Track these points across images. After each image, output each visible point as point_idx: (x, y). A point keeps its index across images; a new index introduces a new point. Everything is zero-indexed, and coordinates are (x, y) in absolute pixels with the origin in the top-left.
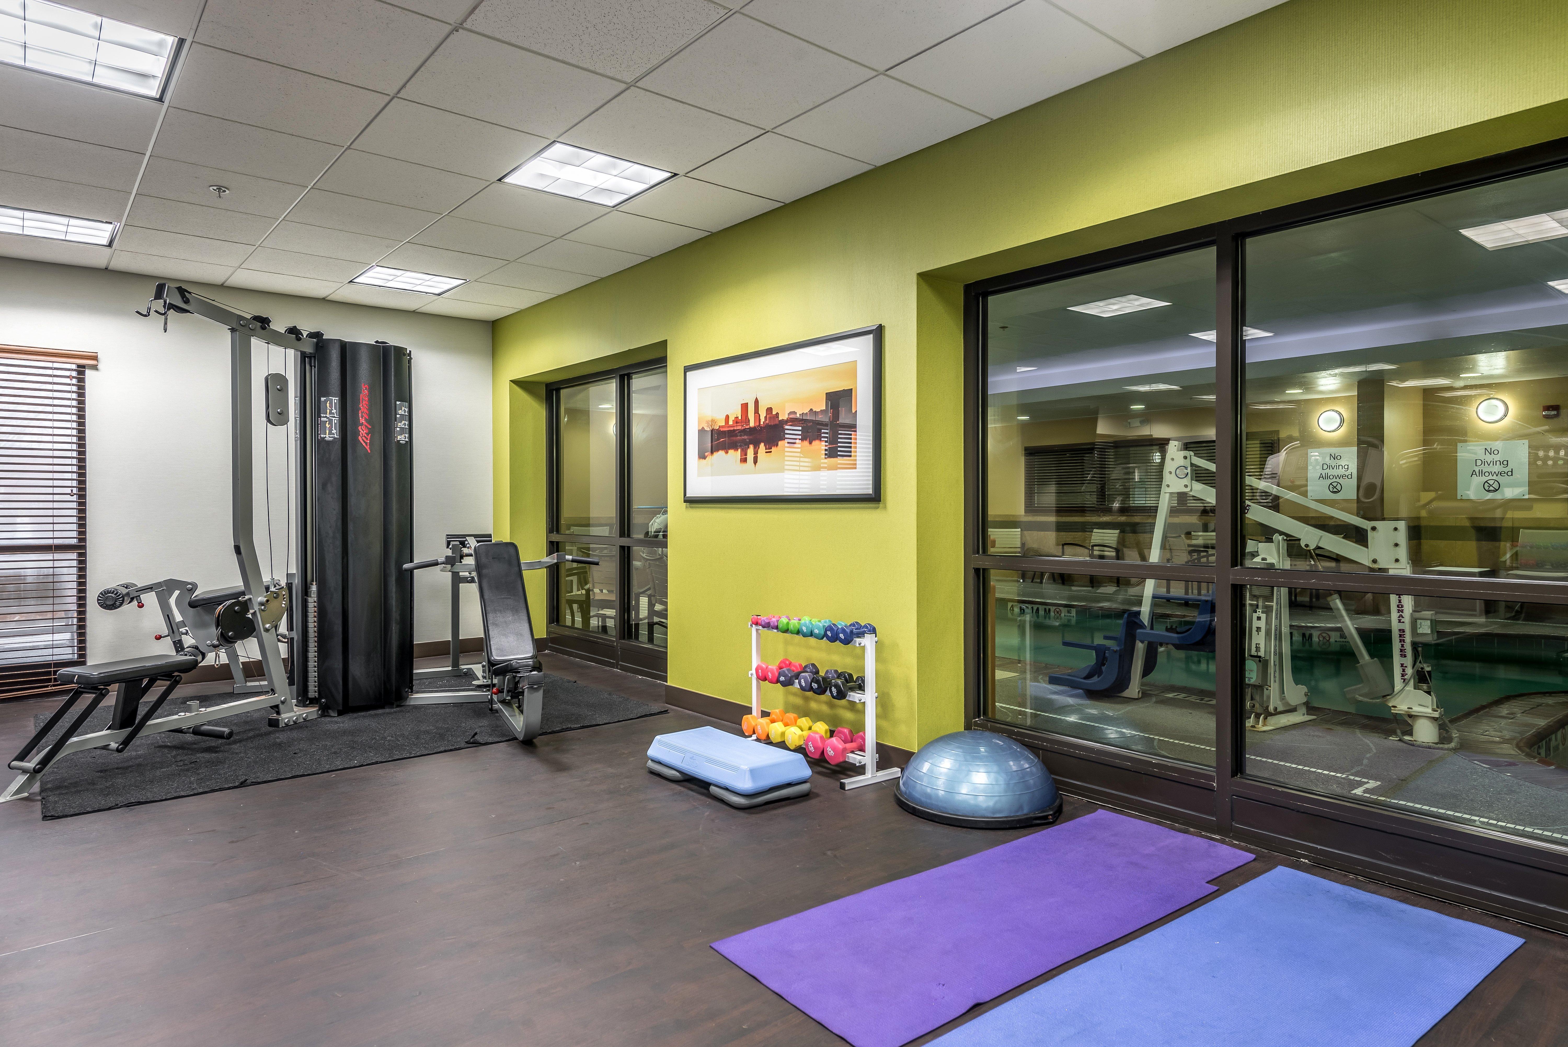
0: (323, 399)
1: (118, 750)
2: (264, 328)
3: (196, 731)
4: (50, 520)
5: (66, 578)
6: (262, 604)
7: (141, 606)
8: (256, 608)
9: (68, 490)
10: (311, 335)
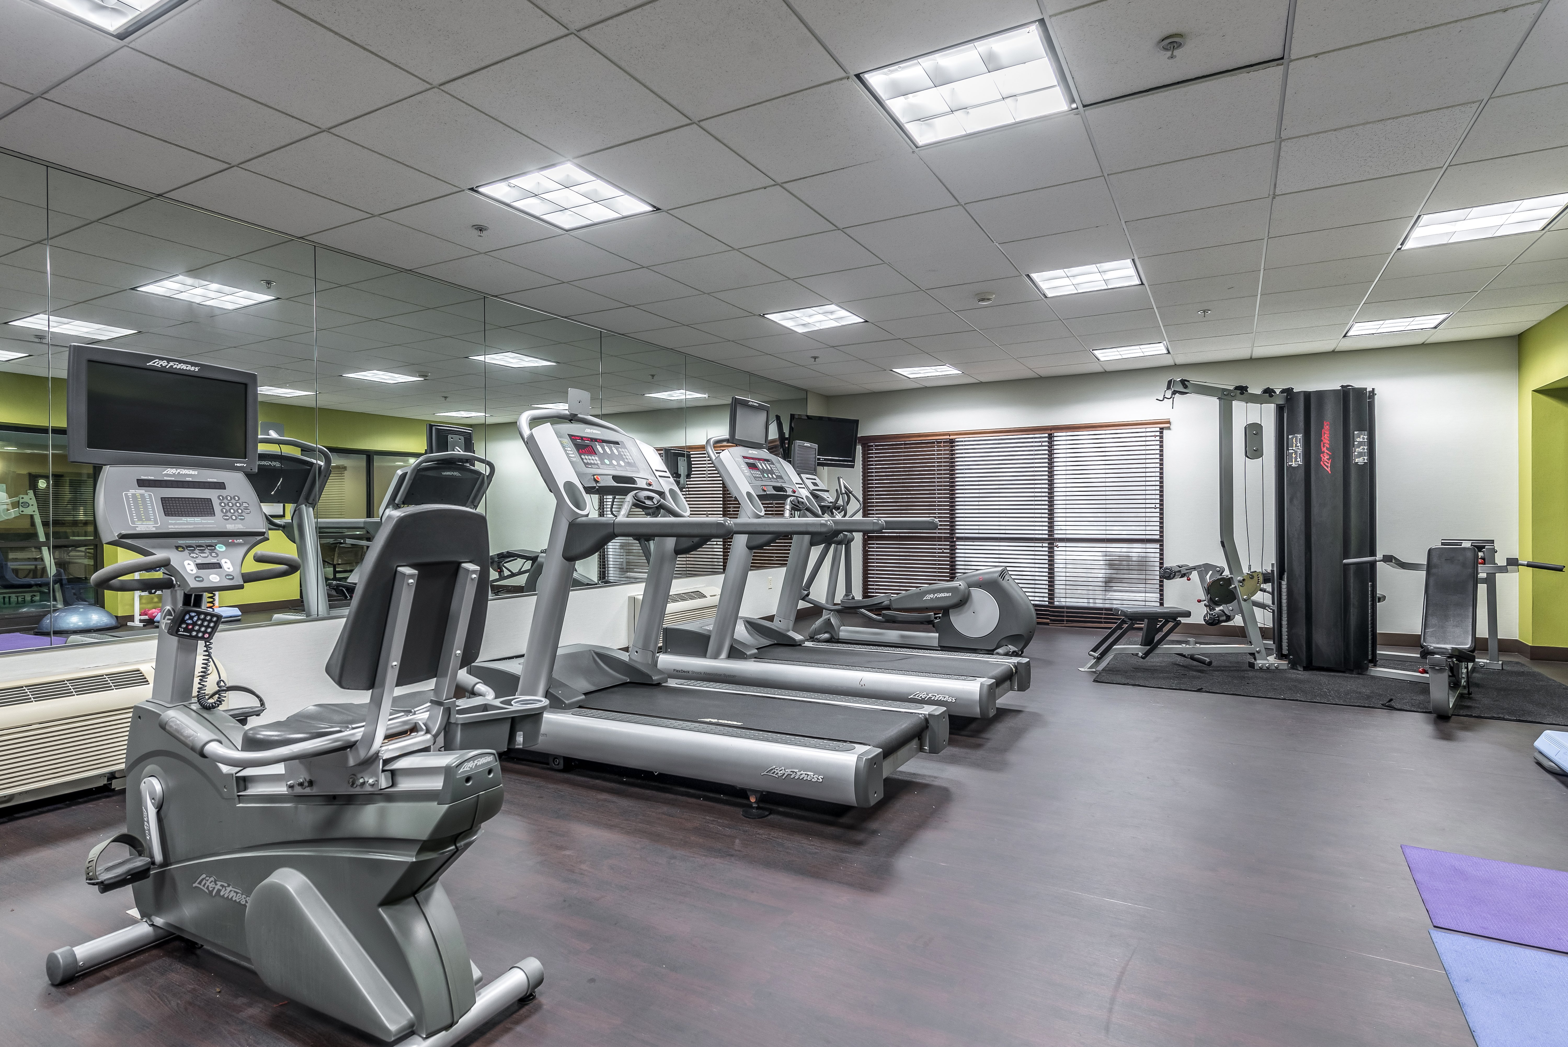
0: (1290, 437)
1: (1142, 657)
2: (1242, 394)
3: (1192, 658)
4: (1143, 524)
5: (1152, 559)
6: (1240, 581)
7: (1189, 580)
8: (1236, 584)
9: (1153, 506)
10: (1283, 391)
